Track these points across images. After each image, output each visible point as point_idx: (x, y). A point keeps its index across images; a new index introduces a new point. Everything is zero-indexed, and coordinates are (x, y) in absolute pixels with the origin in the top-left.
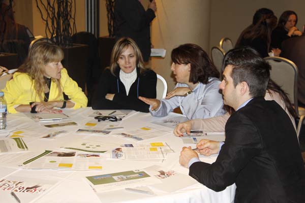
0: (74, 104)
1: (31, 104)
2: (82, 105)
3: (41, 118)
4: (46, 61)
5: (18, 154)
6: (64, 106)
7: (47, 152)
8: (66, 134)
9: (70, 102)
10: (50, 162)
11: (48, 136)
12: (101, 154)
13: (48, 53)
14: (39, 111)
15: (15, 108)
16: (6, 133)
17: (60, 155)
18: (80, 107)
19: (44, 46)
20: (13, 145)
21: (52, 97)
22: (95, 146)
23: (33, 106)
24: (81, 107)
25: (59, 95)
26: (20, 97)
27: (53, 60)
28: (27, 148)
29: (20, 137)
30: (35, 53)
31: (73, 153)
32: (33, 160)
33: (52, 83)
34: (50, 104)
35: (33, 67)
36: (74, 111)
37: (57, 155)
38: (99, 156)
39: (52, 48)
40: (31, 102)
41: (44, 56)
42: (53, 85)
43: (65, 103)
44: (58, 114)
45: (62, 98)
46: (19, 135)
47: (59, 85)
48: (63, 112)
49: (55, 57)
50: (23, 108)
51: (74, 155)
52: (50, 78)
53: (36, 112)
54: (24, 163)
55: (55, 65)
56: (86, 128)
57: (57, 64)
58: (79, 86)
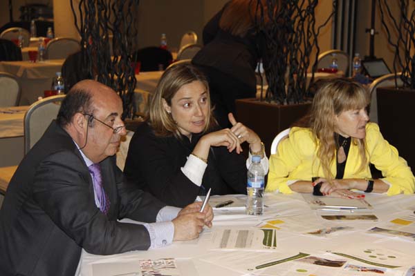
0: (389, 186)
1: (314, 179)
2: (403, 189)
3: (324, 204)
4: (338, 109)
5: (257, 254)
6: (370, 189)
7: (301, 255)
8: (349, 232)
9: (382, 182)
10: (298, 270)
11: (319, 232)
12: (388, 270)
13: (340, 95)
14: (326, 192)
15: (290, 186)
16: (257, 220)
17: (319, 262)
18: (399, 192)
19: (335, 85)
20: (257, 239)
21: (349, 171)
22: (386, 256)
23: (316, 183)
24: (402, 193)
25: (362, 168)
26: (300, 168)
27: (349, 107)
28: (275, 245)
29: (274, 229)
30: (321, 97)
31: (341, 262)
32: (273, 264)
33: (352, 146)
34: (345, 184)
35: (317, 120)
36: (386, 197)
37: (313, 261)
38: (383, 272)
39: (348, 87)
40: (315, 176)
41: (334, 102)
42: (354, 150)
43: (371, 183)
44: (356, 201)
45: (367, 174)
46: (275, 226)
47: (363, 151)
48: (366, 199)
49: (353, 101)
50: (302, 186)
51: (340, 266)
52: (346, 136)
53: (321, 194)
54: (257, 268)
55: (354, 115)
56: (390, 226)
57: (358, 113)
58: (400, 155)
